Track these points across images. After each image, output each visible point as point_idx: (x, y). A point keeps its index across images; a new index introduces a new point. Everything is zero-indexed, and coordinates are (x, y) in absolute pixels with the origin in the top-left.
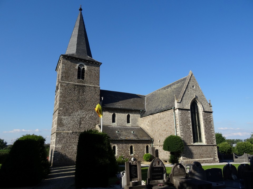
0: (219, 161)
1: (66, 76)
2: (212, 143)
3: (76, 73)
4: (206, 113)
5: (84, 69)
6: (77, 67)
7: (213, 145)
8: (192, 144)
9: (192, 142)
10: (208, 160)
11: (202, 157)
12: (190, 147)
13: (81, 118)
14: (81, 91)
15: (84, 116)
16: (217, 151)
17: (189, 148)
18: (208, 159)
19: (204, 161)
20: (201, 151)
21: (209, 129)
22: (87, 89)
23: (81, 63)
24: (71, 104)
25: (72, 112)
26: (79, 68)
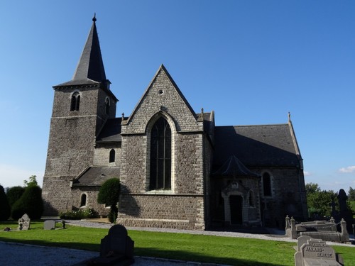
0: (204, 228)
1: (57, 110)
2: (190, 192)
3: (69, 105)
4: (184, 136)
5: (79, 96)
6: (70, 97)
7: (195, 196)
8: (143, 192)
9: (143, 189)
10: (175, 223)
11: (163, 217)
12: (137, 198)
13: (71, 159)
14: (73, 126)
15: (75, 156)
16: (203, 207)
17: (133, 199)
18: (174, 221)
19: (164, 223)
20: (160, 206)
21: (188, 165)
22: (80, 122)
23: (75, 91)
24: (61, 143)
25: (62, 153)
26: (73, 97)
